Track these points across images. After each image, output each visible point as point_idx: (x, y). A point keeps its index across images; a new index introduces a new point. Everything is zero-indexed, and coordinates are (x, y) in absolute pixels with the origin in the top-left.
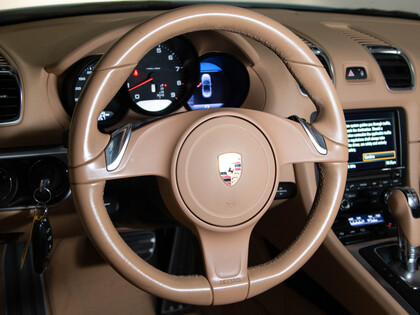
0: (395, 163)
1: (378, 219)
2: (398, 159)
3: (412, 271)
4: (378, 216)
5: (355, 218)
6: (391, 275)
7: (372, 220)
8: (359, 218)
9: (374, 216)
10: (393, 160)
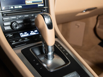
0: (43, 5)
1: (36, 32)
2: (44, 3)
3: (51, 59)
4: (36, 31)
5: (23, 33)
6: (37, 64)
7: (32, 33)
8: (26, 33)
9: (34, 31)
10: (42, 4)
